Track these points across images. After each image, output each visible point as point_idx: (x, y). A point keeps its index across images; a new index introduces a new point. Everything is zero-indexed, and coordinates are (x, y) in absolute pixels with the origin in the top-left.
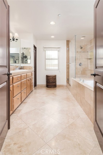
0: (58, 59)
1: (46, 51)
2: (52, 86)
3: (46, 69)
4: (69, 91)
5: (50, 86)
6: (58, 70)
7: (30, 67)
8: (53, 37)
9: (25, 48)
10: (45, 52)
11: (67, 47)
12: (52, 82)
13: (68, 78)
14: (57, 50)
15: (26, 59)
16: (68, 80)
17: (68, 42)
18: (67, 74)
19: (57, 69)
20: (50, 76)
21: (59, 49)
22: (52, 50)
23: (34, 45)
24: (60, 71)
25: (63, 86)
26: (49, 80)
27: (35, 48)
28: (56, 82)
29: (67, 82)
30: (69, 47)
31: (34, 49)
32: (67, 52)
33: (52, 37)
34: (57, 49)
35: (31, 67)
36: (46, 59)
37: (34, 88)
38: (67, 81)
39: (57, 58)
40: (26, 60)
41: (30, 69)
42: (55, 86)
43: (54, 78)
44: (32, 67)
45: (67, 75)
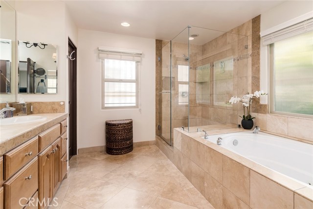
0: (137, 81)
1: (106, 60)
2: (123, 149)
3: (106, 105)
4: (168, 158)
5: (116, 149)
6: (137, 107)
7: (54, 103)
8: (125, 24)
9: (36, 45)
10: (102, 62)
11: (156, 54)
12: (124, 139)
13: (158, 124)
14: (133, 60)
15: (44, 79)
16: (159, 129)
17: (159, 44)
18: (158, 115)
19: (135, 105)
20: (118, 125)
21: (140, 58)
22: (121, 59)
23: (69, 39)
24: (140, 110)
25: (148, 145)
26: (114, 134)
27: (72, 47)
28: (132, 137)
29: (156, 134)
30: (161, 55)
31: (70, 53)
32: (157, 65)
33: (122, 24)
34: (135, 58)
35: (58, 103)
36: (104, 80)
37: (68, 167)
38: (156, 132)
39: (134, 78)
40: (42, 81)
41: (54, 111)
42: (129, 147)
43: (128, 127)
44: (62, 103)
45: (158, 117)
